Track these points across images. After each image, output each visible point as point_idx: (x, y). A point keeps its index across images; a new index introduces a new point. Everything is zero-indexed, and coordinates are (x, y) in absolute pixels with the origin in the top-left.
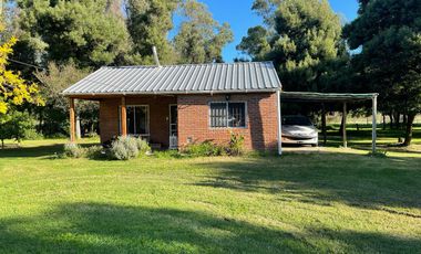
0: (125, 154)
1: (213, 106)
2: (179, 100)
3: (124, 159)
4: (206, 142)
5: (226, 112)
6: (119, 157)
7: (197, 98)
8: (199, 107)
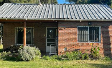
0: (28, 58)
1: (80, 29)
2: (59, 25)
3: (27, 61)
4: (76, 50)
5: (88, 32)
6: (24, 59)
7: (70, 23)
8: (71, 29)
